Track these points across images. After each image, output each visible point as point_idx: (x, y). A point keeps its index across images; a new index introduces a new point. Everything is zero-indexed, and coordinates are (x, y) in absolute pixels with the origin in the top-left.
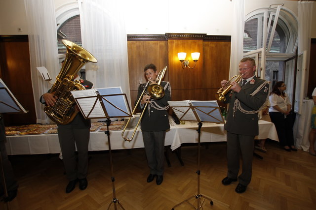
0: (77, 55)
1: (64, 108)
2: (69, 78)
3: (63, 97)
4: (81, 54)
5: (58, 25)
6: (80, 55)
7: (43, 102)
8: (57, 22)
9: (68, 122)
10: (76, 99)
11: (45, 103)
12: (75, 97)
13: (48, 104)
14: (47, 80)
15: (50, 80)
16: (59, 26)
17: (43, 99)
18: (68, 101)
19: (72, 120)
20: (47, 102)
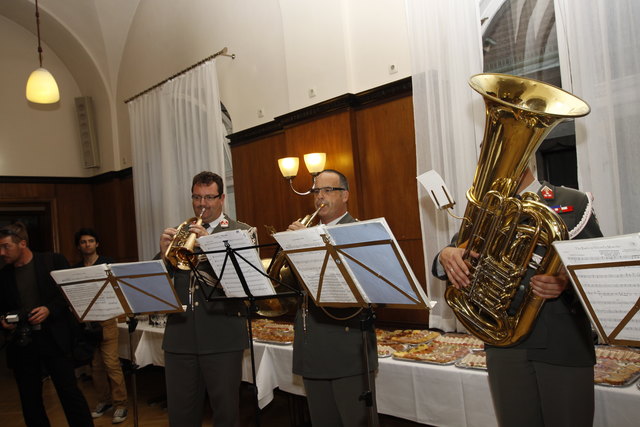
0: (516, 110)
1: (497, 289)
2: (501, 189)
3: (493, 255)
4: (528, 103)
5: (483, 21)
6: (525, 107)
7: (440, 275)
8: (481, 13)
9: (515, 339)
10: (572, 268)
11: (445, 277)
12: (567, 262)
13: (453, 281)
14: (445, 207)
15: (451, 205)
16: (487, 23)
17: (440, 268)
18: (507, 267)
19: (523, 329)
20: (449, 275)
